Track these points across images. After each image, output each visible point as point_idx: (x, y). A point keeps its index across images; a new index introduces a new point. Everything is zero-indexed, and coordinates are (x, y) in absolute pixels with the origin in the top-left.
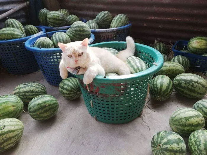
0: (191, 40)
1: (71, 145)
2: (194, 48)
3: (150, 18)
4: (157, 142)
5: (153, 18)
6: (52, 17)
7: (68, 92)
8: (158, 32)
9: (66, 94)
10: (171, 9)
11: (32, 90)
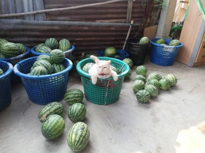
0: (106, 50)
1: (110, 120)
2: (110, 54)
3: (77, 39)
4: (142, 95)
5: (79, 39)
6: (10, 49)
7: (80, 98)
8: (83, 48)
9: (79, 100)
10: (89, 33)
11: (58, 107)
